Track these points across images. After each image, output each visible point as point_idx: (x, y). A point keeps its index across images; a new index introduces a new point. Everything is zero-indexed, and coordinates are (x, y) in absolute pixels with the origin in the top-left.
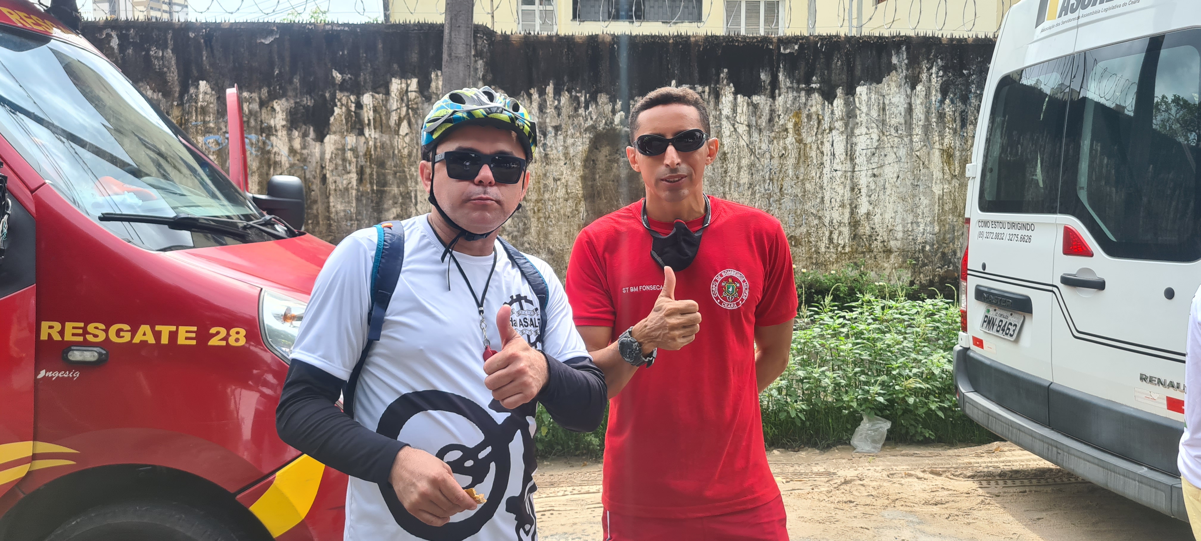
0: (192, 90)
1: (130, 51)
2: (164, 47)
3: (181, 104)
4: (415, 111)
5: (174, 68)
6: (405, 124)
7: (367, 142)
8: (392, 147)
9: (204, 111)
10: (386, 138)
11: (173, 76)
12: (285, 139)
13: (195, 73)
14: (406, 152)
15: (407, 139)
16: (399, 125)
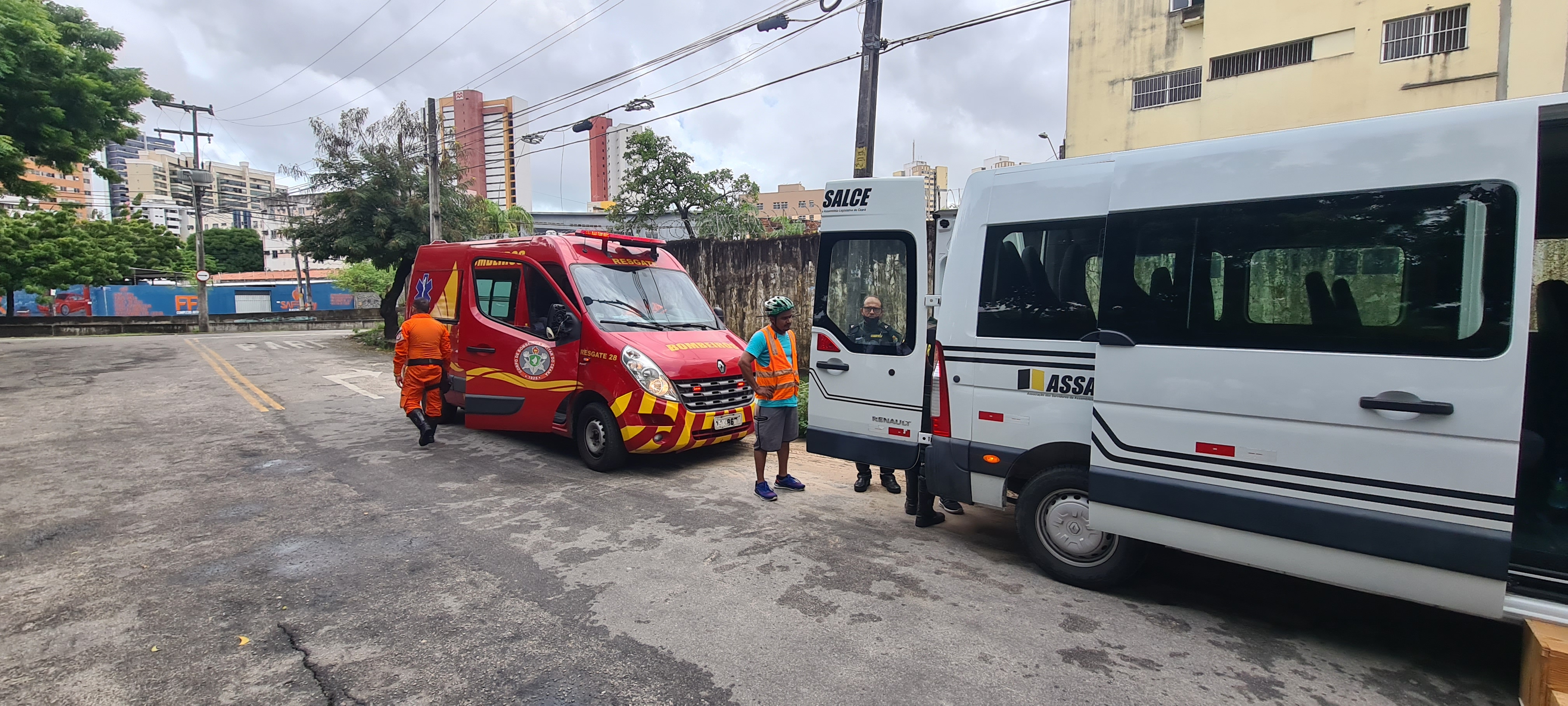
0: (806, 266)
1: (785, 250)
2: (797, 247)
3: (802, 273)
4: (897, 271)
5: (800, 256)
6: (893, 278)
7: (875, 289)
8: (886, 290)
9: (810, 275)
10: (883, 286)
11: (800, 260)
12: (841, 288)
13: (808, 258)
14: (893, 293)
15: (894, 287)
16: (890, 279)
